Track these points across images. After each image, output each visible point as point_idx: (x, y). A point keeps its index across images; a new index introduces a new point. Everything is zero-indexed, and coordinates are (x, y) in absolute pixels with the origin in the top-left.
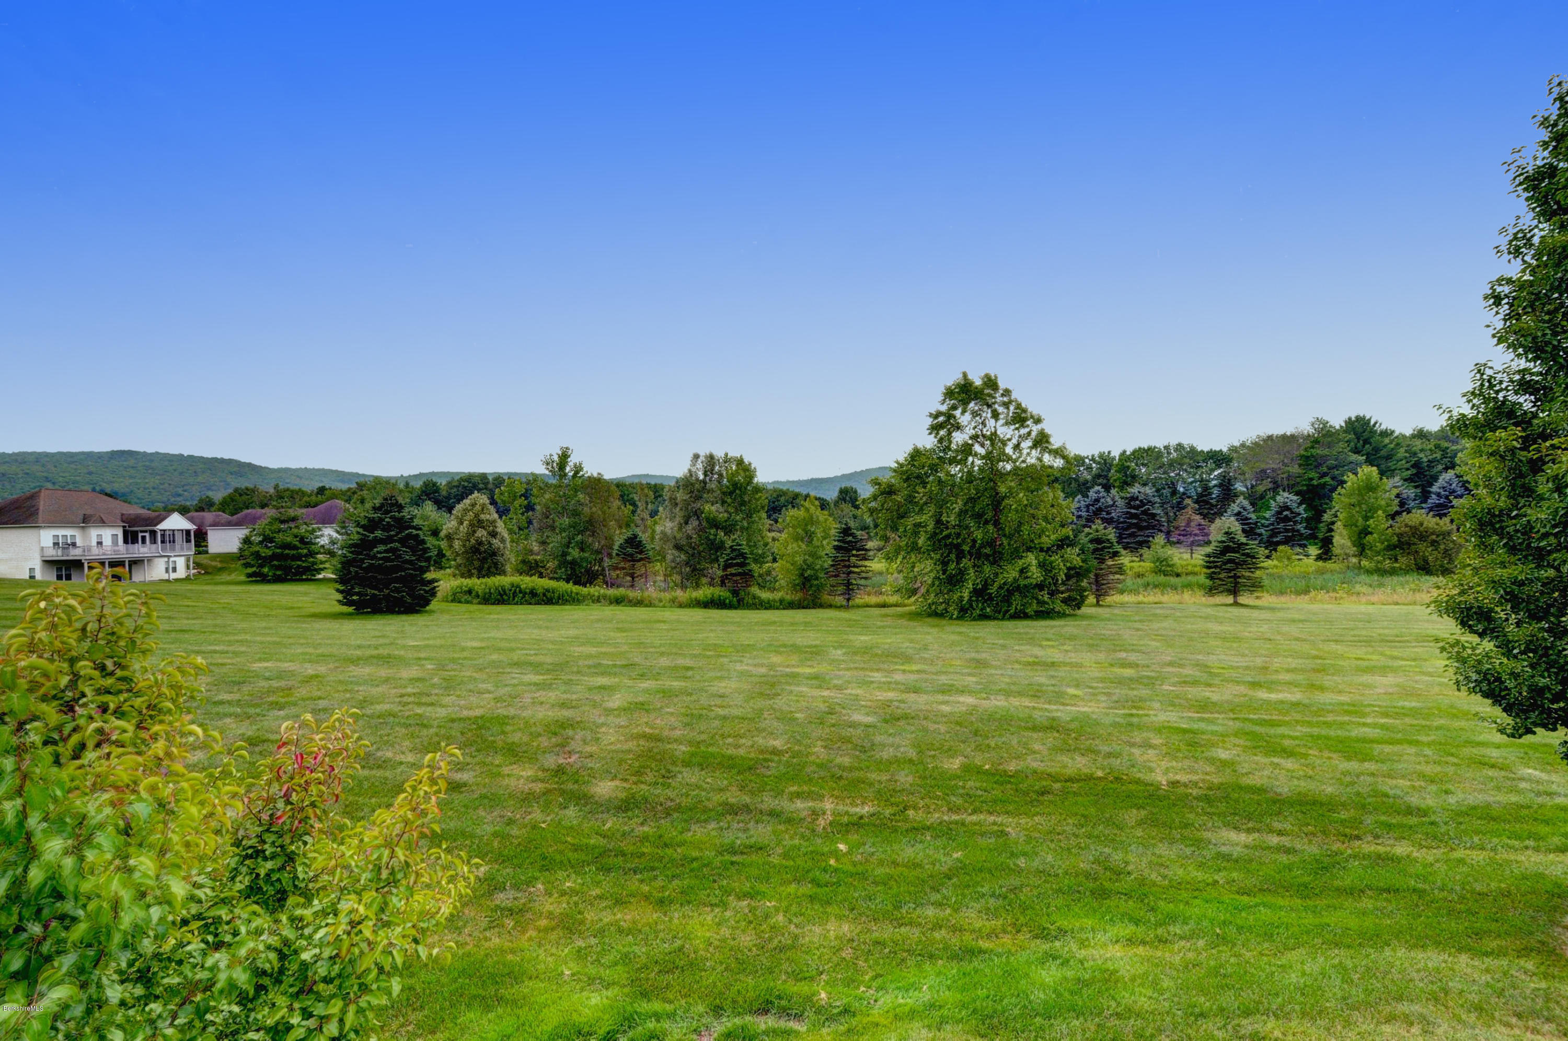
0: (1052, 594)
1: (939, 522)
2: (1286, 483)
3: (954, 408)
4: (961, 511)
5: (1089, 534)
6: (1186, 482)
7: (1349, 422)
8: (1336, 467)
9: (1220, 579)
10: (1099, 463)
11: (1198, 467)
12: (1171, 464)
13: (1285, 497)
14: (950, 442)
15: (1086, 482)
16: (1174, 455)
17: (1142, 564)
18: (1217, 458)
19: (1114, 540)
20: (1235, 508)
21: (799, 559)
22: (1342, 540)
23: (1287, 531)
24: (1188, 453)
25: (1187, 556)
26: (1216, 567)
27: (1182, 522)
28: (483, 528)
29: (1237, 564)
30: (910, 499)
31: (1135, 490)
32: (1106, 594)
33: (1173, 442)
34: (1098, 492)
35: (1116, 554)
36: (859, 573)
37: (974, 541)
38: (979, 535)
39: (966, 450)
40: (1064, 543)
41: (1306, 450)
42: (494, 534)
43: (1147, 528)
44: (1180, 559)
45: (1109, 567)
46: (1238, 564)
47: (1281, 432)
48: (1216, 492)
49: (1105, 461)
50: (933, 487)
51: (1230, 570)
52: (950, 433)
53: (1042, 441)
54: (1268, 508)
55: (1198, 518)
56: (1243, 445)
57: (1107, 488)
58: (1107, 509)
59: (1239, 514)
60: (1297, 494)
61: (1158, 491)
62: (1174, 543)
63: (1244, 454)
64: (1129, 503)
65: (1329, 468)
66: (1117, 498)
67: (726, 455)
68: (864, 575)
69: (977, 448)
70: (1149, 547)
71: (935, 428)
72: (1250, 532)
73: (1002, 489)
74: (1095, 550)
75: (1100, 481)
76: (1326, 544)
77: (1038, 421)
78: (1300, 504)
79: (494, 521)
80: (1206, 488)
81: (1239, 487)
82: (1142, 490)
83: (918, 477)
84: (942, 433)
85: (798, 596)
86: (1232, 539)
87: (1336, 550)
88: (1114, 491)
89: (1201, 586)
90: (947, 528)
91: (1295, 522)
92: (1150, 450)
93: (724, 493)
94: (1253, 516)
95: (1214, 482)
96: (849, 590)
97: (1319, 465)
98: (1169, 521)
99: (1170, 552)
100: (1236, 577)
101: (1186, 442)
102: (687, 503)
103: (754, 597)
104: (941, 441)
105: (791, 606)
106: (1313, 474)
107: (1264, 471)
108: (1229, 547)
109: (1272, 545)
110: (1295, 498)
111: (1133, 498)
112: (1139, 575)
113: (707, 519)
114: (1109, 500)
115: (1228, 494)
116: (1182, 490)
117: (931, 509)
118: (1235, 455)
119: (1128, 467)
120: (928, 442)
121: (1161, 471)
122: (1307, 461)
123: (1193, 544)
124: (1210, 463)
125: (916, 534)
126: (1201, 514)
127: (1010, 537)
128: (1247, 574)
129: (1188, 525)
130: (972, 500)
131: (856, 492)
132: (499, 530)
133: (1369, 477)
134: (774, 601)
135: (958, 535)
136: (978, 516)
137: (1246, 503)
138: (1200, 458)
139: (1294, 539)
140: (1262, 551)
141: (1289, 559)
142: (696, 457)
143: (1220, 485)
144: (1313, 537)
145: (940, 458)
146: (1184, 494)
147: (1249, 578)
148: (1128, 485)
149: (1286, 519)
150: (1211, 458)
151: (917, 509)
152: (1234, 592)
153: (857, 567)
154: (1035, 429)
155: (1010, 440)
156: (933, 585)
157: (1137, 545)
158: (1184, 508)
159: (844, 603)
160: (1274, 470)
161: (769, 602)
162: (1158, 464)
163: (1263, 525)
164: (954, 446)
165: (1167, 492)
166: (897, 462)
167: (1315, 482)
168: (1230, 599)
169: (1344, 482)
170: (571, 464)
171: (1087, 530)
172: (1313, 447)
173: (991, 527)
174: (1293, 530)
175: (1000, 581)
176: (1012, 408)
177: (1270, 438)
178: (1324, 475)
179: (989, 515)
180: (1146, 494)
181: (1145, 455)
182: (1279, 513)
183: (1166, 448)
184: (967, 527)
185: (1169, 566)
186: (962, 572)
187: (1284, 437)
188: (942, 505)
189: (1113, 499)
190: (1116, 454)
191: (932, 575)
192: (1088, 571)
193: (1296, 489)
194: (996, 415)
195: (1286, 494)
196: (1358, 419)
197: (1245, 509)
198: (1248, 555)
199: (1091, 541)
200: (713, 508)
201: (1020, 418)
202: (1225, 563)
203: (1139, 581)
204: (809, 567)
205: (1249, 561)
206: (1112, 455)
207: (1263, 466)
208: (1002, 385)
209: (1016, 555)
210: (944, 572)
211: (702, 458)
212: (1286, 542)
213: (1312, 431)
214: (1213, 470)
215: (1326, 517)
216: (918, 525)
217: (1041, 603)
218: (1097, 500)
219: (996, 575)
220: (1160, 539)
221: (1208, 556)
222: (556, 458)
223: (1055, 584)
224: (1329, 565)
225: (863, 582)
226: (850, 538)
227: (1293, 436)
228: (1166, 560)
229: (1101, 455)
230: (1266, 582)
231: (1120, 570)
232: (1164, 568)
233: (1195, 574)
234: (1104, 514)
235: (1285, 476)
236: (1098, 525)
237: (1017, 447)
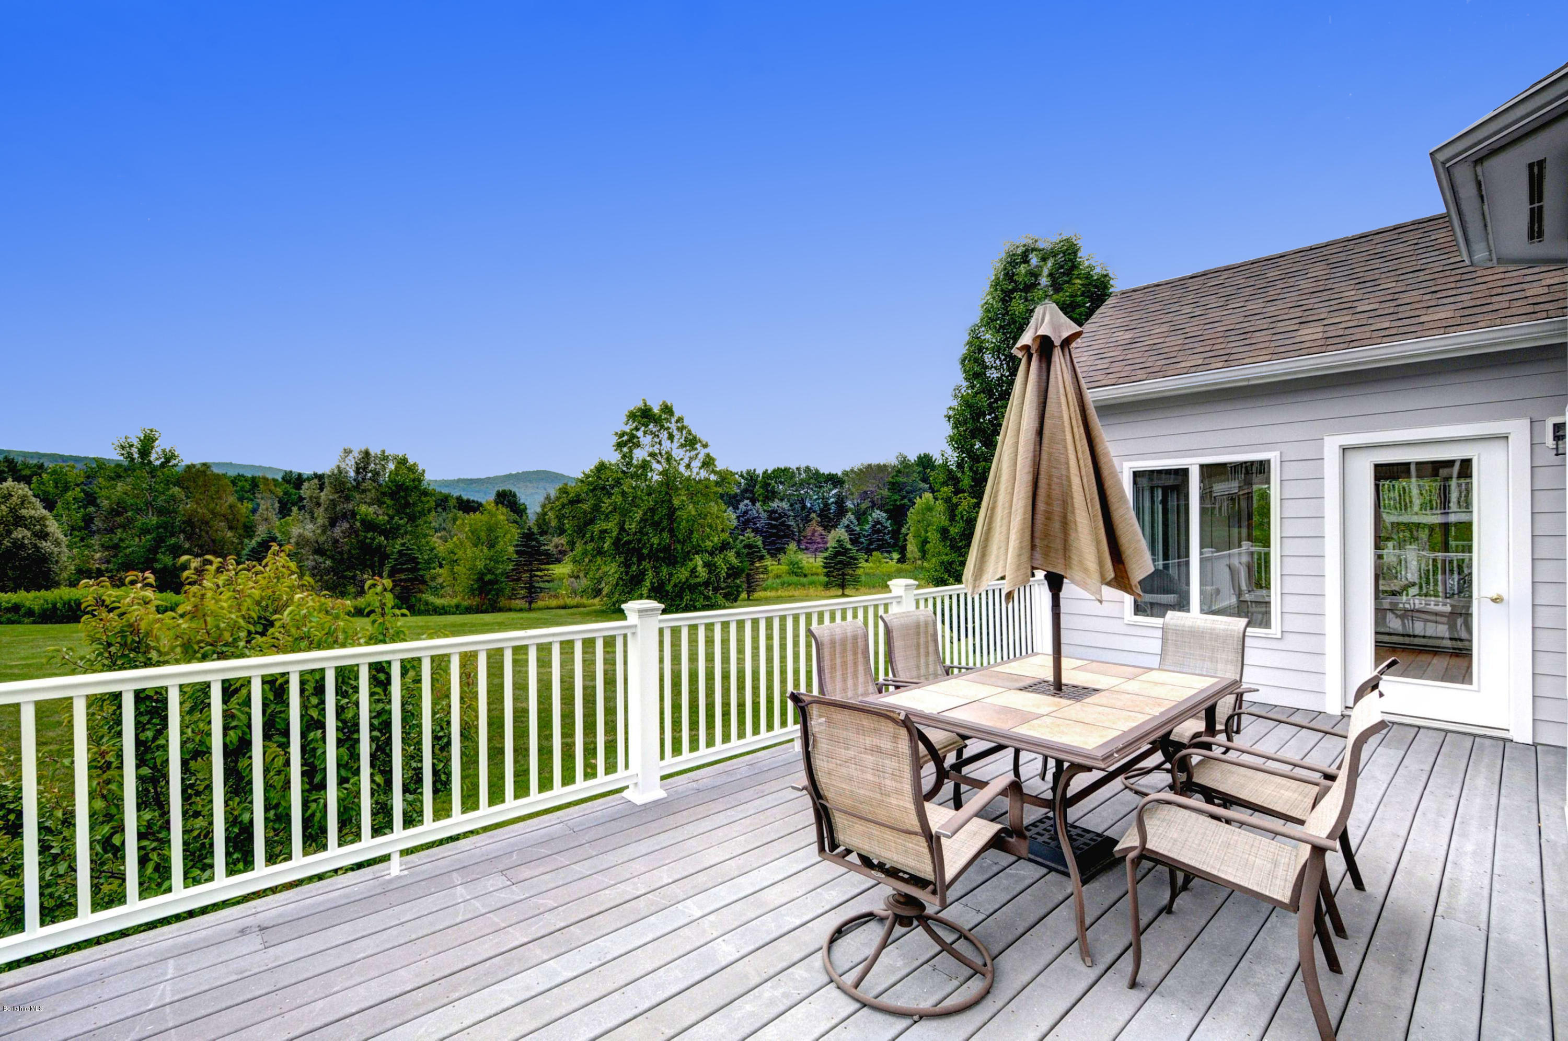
0: (716, 590)
1: (622, 529)
2: (880, 502)
3: (637, 429)
4: (642, 519)
5: (742, 541)
6: (812, 499)
7: (920, 458)
8: (911, 492)
9: (833, 576)
10: (746, 479)
11: (820, 487)
12: (802, 484)
13: (878, 514)
14: (632, 458)
15: (736, 495)
16: (804, 475)
17: (780, 567)
18: (834, 480)
19: (761, 546)
20: (845, 521)
21: (480, 565)
22: (912, 548)
23: (879, 540)
24: (814, 474)
25: (812, 560)
26: (830, 567)
27: (808, 532)
28: (26, 527)
29: (844, 565)
30: (596, 508)
31: (775, 504)
32: (754, 591)
33: (803, 466)
34: (747, 505)
35: (762, 558)
36: (541, 577)
37: (652, 545)
38: (655, 541)
39: (645, 465)
40: (724, 546)
41: (893, 477)
42: (43, 535)
43: (783, 537)
44: (808, 562)
45: (757, 568)
46: (846, 565)
47: (877, 463)
48: (833, 507)
49: (751, 478)
50: (618, 499)
51: (839, 570)
52: (631, 451)
53: (708, 463)
54: (868, 523)
55: (820, 529)
56: (852, 470)
57: (753, 502)
58: (753, 520)
59: (848, 526)
60: (886, 512)
61: (791, 505)
62: (803, 550)
63: (853, 479)
64: (770, 516)
65: (908, 492)
66: (761, 510)
67: (384, 452)
68: (546, 578)
69: (655, 465)
70: (785, 553)
71: (620, 446)
72: (854, 541)
73: (676, 502)
74: (748, 554)
75: (747, 495)
76: (903, 550)
77: (705, 446)
78: (887, 520)
79: (43, 518)
80: (826, 505)
81: (849, 504)
82: (780, 505)
83: (603, 488)
84: (625, 449)
85: (476, 601)
86: (841, 546)
87: (909, 555)
88: (758, 504)
89: (821, 584)
90: (628, 535)
91: (885, 534)
92: (786, 470)
93: (384, 494)
94: (857, 528)
95: (832, 500)
96: (532, 594)
97: (901, 490)
98: (800, 532)
99: (800, 557)
100: (843, 574)
101: (813, 466)
102: (333, 503)
103: (427, 603)
104: (624, 457)
105: (469, 610)
106: (897, 497)
107: (866, 492)
108: (841, 551)
109: (869, 552)
110: (884, 515)
111: (774, 512)
112: (778, 576)
113: (363, 522)
114: (754, 512)
115: (842, 511)
116: (809, 505)
117: (616, 518)
118: (846, 478)
119: (770, 484)
120: (613, 457)
121: (794, 488)
122: (895, 487)
123: (816, 550)
124: (830, 486)
125: (602, 538)
126: (822, 526)
127: (683, 543)
128: (850, 572)
129: (813, 535)
130: (652, 510)
131: (515, 496)
132: (50, 529)
133: (928, 500)
134: (449, 606)
135: (639, 541)
136: (656, 525)
137: (852, 517)
138: (822, 479)
139: (884, 548)
140: (862, 555)
141: (880, 562)
142: (348, 452)
143: (836, 503)
144: (895, 545)
145: (623, 472)
146: (811, 508)
147: (852, 576)
148: (769, 499)
149: (879, 531)
150: (830, 479)
151: (603, 517)
152: (843, 586)
153: (541, 570)
154: (703, 452)
155: (682, 459)
156: (617, 584)
157: (776, 551)
158: (810, 521)
159: (527, 606)
160: (872, 492)
161: (443, 608)
162: (792, 482)
163: (864, 536)
164: (635, 462)
165: (798, 506)
166: (584, 473)
167: (898, 503)
168: (840, 592)
169: (914, 504)
170: (159, 450)
171: (741, 537)
172: (897, 476)
173: (665, 535)
174: (882, 540)
175: (674, 580)
176: (684, 432)
177: (870, 466)
178: (903, 498)
179: (665, 523)
180: (784, 509)
181: (782, 474)
182: (874, 526)
183: (798, 469)
184: (647, 534)
185: (800, 568)
186: (643, 573)
187: (879, 466)
188: (625, 513)
189: (757, 512)
190: (760, 472)
191: (617, 576)
192: (743, 571)
193: (886, 508)
194: (671, 437)
195: (878, 512)
196: (926, 456)
197: (852, 522)
198: (851, 558)
199: (745, 547)
200: (371, 510)
201: (691, 442)
202: (836, 564)
203: (778, 581)
204: (490, 571)
205: (852, 563)
206: (757, 472)
207: (865, 489)
208: (677, 413)
209: (687, 557)
210: (627, 573)
211: (356, 454)
212: (877, 549)
213: (897, 463)
214: (831, 490)
215: (904, 530)
216: (605, 531)
217: (707, 598)
218: (746, 512)
219: (671, 575)
220: (793, 546)
221: (826, 558)
222: (136, 442)
223: (718, 582)
224: (904, 566)
225: (547, 585)
226: (534, 543)
227: (885, 465)
228: (797, 563)
229: (748, 472)
230: (863, 578)
231: (766, 571)
232: (796, 571)
233: (817, 574)
234: (751, 525)
235: (879, 497)
236: (749, 534)
237: (688, 466)
